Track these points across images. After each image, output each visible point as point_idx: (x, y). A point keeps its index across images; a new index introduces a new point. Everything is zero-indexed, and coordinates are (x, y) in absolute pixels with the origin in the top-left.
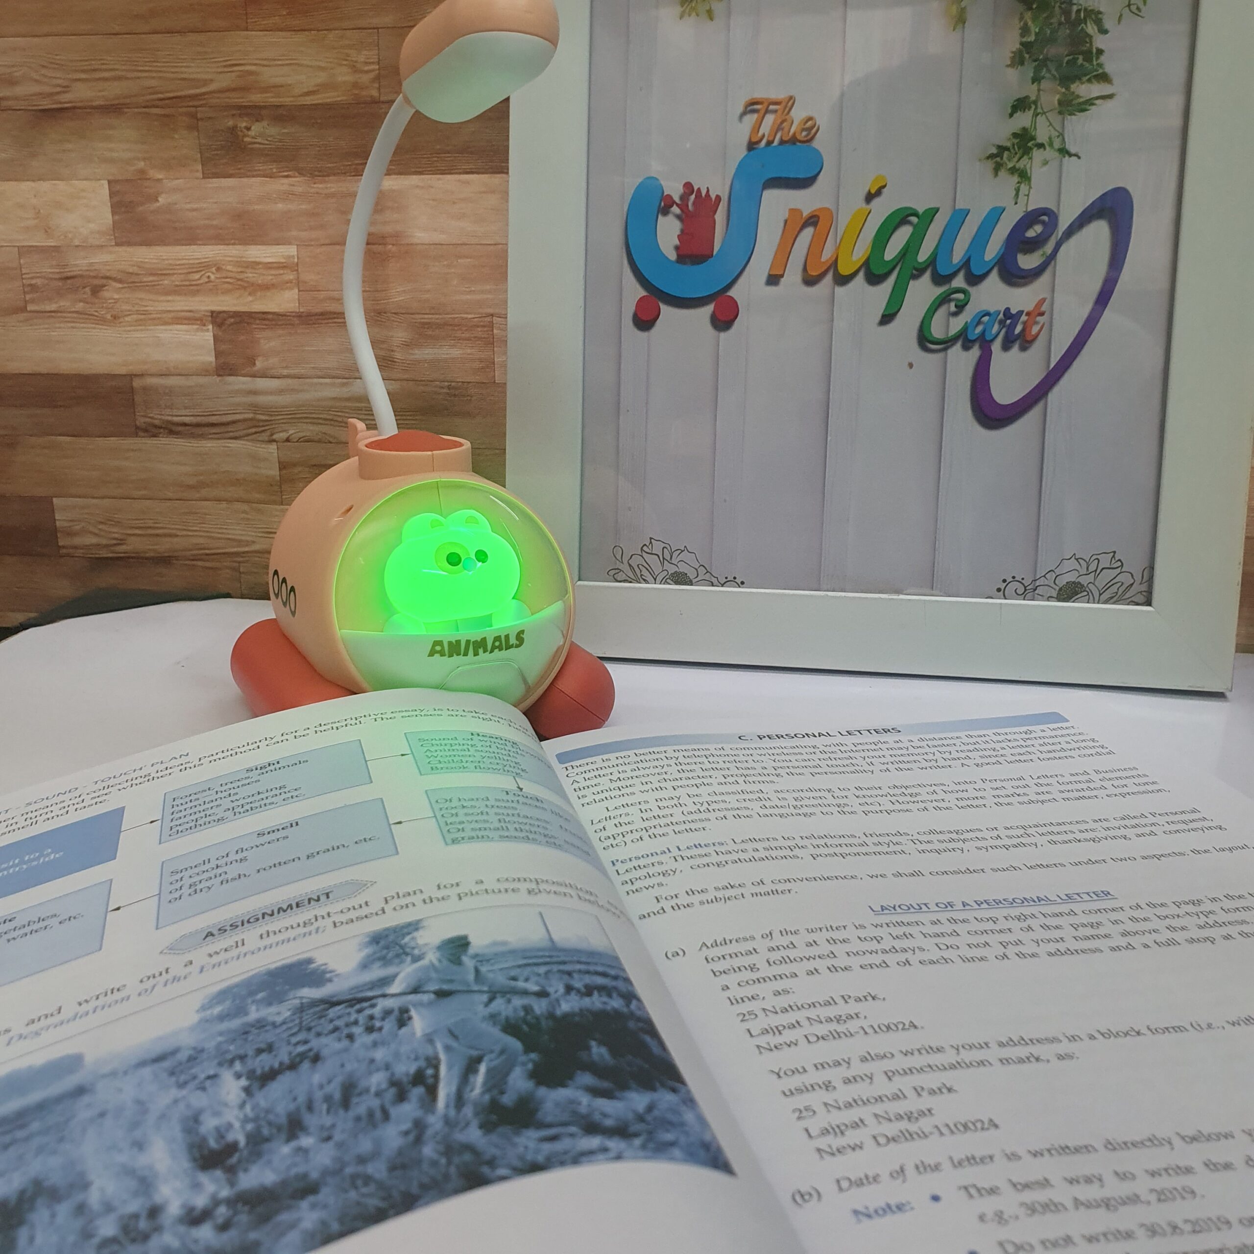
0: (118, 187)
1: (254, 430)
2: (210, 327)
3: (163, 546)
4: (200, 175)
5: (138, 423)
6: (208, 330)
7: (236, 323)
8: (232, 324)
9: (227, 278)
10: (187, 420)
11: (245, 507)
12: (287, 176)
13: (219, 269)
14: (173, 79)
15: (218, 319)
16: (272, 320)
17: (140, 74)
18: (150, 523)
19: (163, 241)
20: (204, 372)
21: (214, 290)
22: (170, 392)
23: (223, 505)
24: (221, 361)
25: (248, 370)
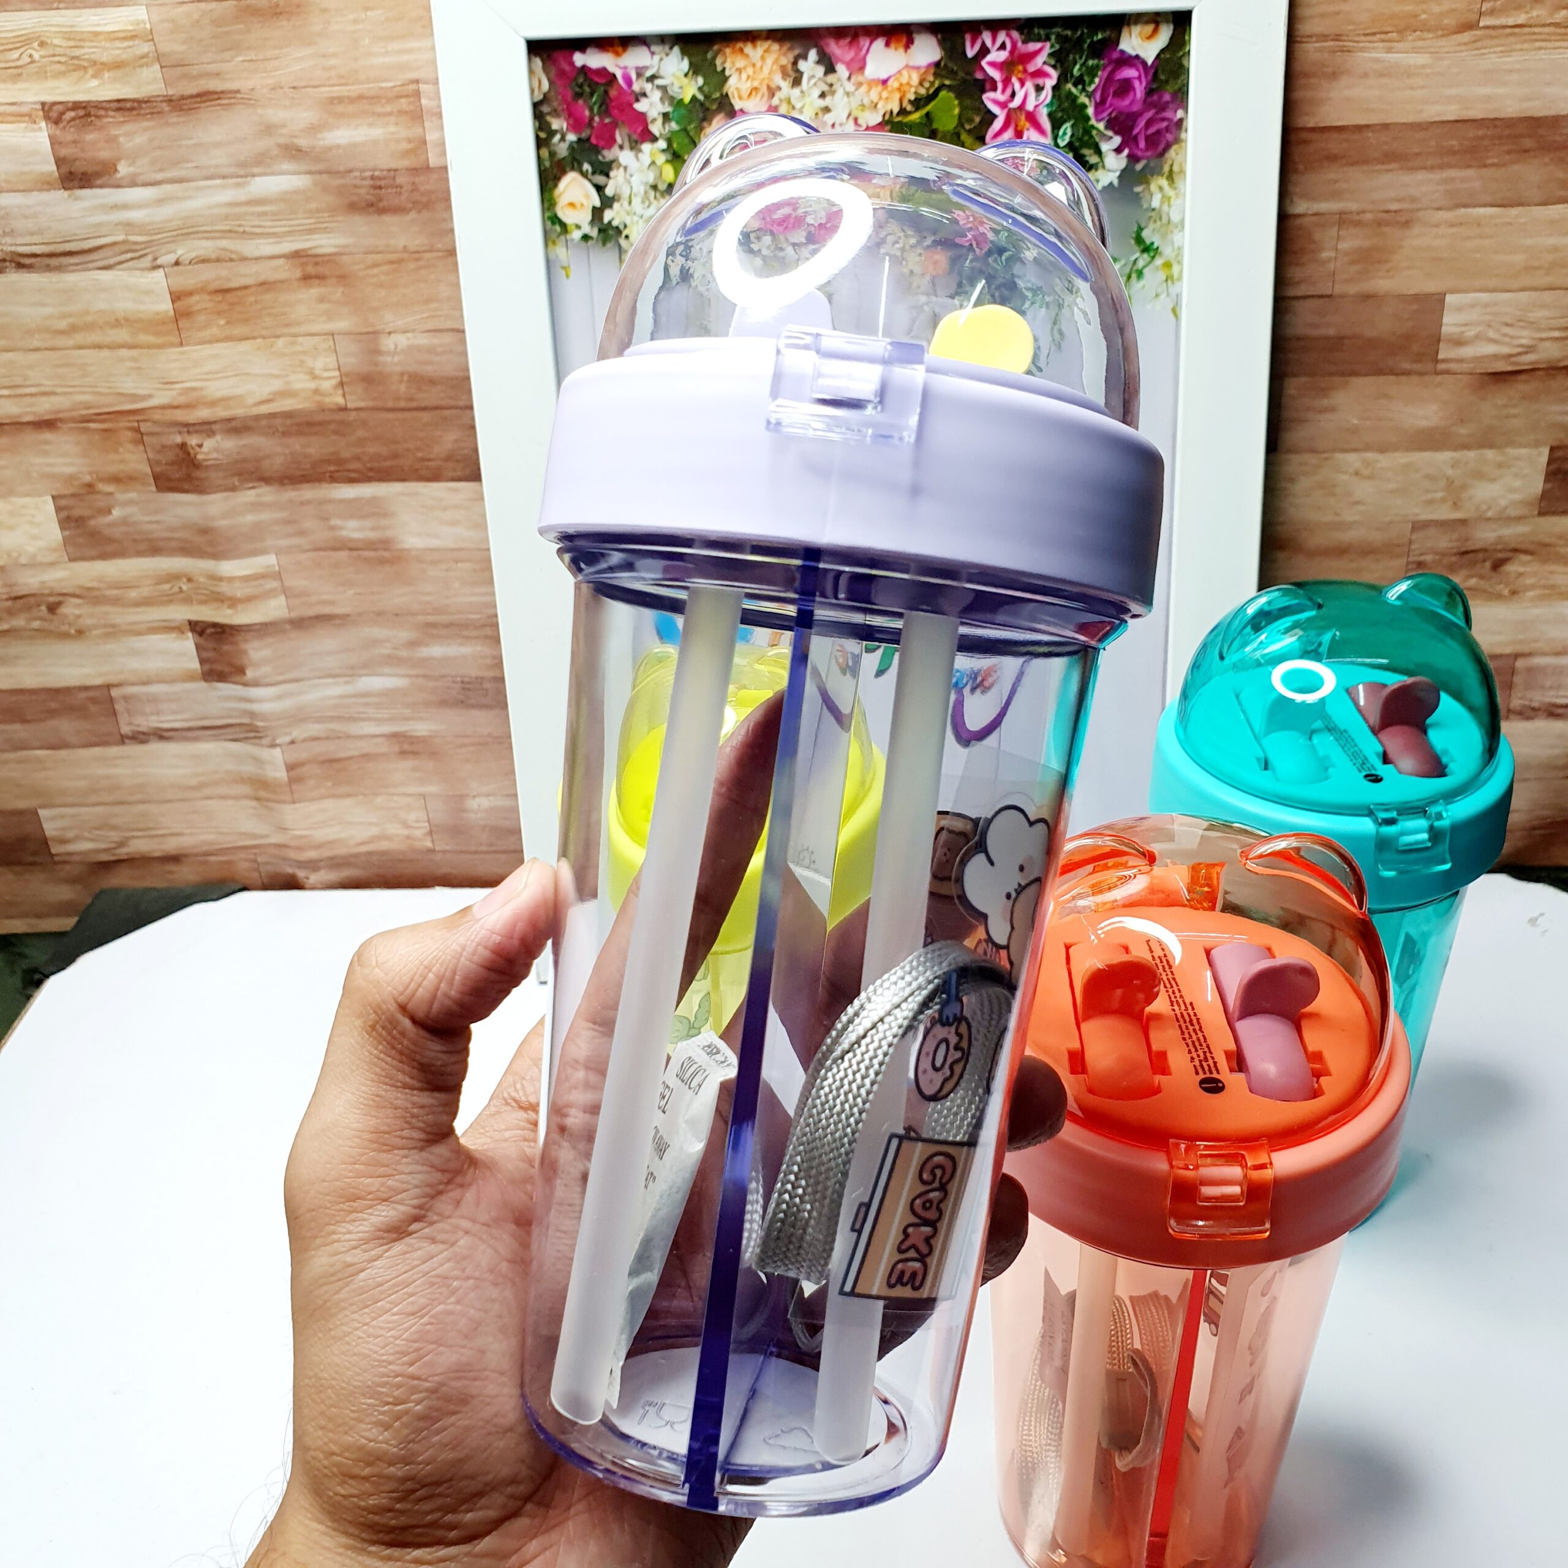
0: (63, 502)
1: (252, 735)
2: (190, 635)
3: (171, 846)
4: (154, 488)
5: (123, 732)
6: (188, 638)
7: (216, 633)
8: (212, 634)
9: (200, 588)
10: (180, 725)
11: (254, 803)
12: (254, 488)
13: (190, 580)
14: (110, 394)
15: (198, 628)
16: (257, 630)
17: (71, 390)
18: (151, 825)
19: (121, 554)
20: (190, 677)
21: (188, 600)
22: (154, 699)
23: (230, 802)
24: (207, 667)
25: (238, 678)
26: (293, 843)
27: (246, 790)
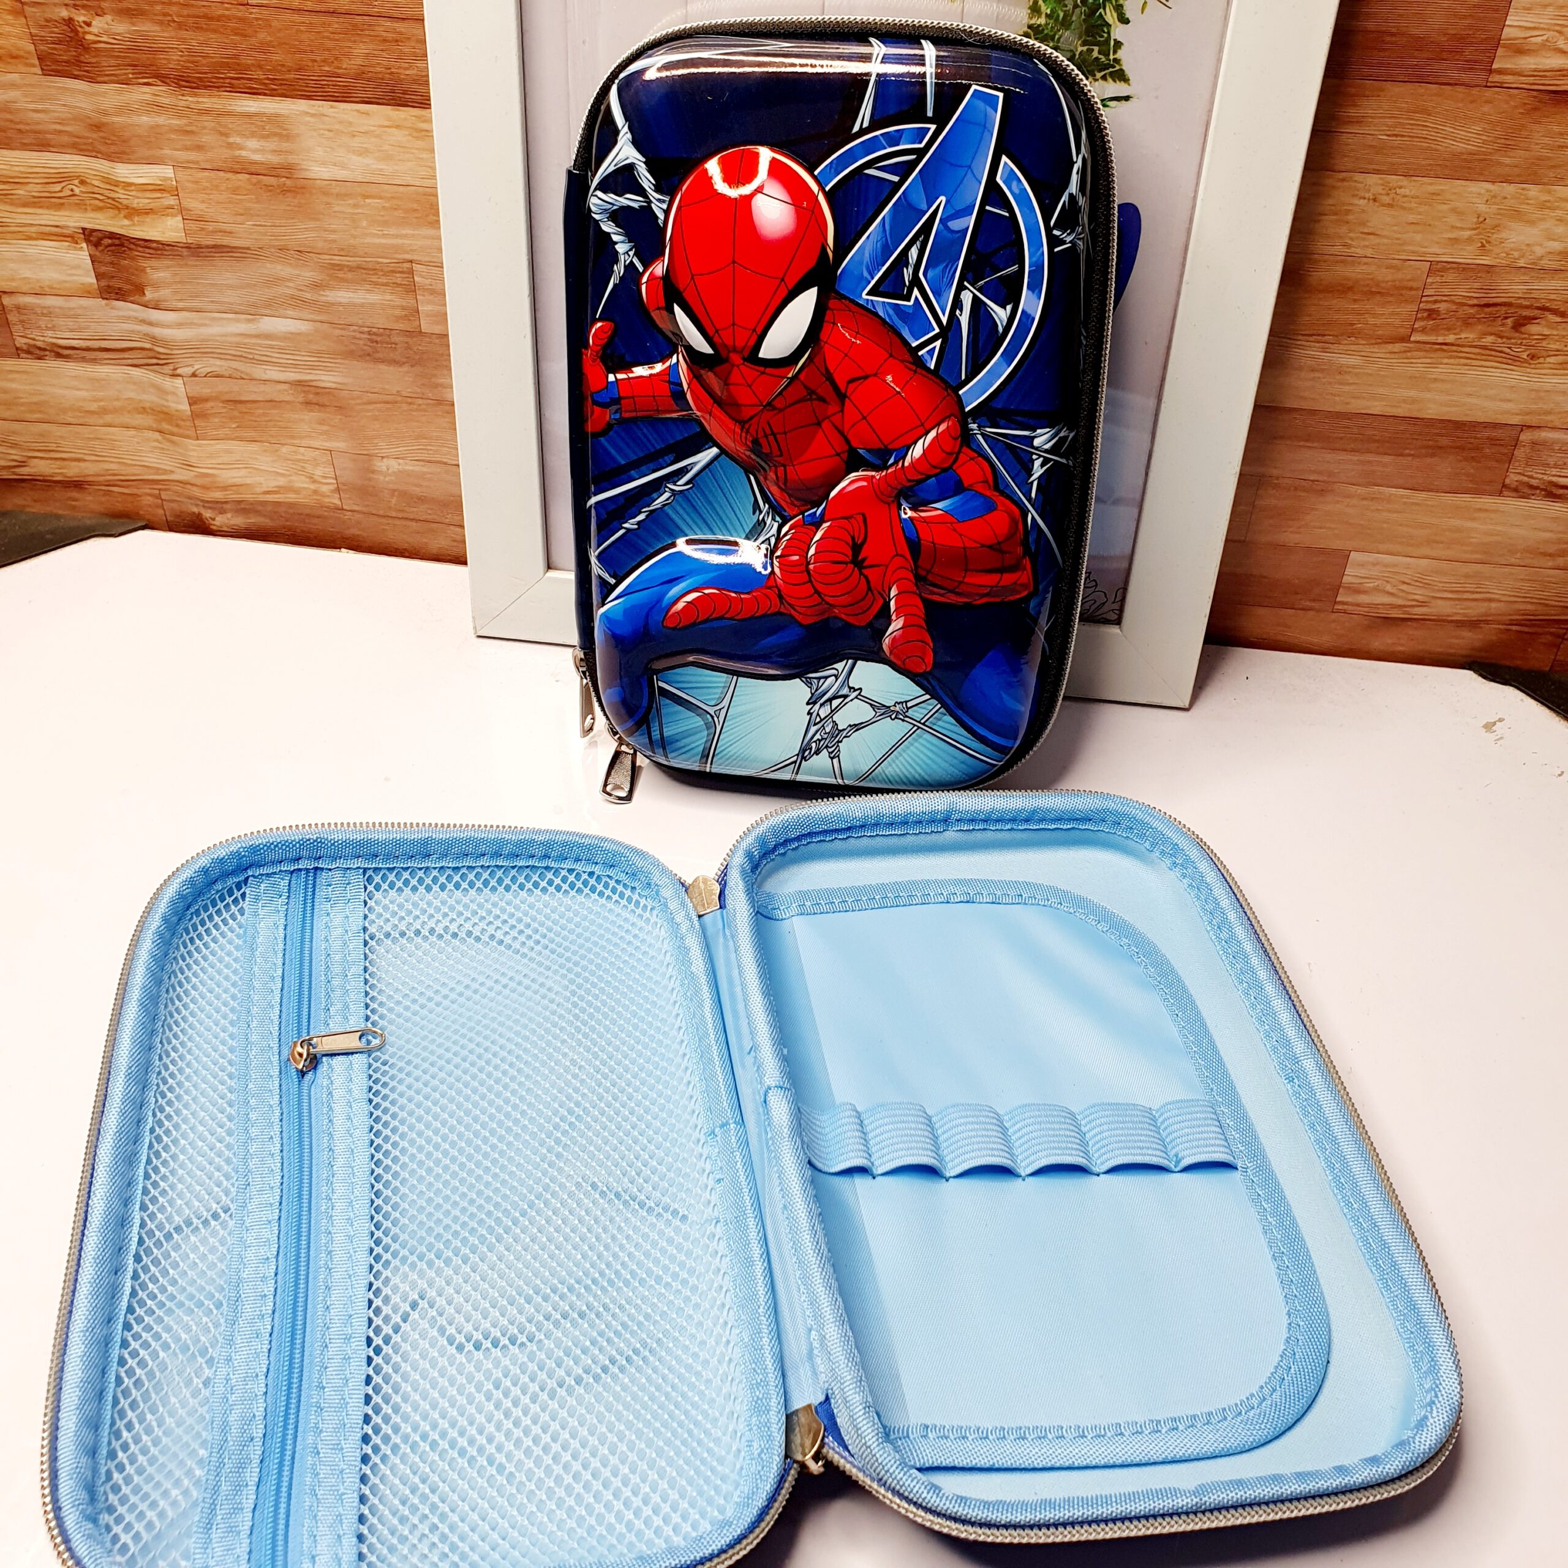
1: (153, 361)
2: (84, 245)
3: (72, 472)
4: (38, 71)
5: (18, 345)
6: (82, 249)
7: (114, 245)
8: (110, 245)
9: (94, 193)
10: (74, 343)
11: (157, 435)
12: (147, 84)
13: (82, 182)
15: (92, 238)
16: (156, 249)
18: (53, 447)
20: (85, 293)
21: (81, 206)
22: (48, 313)
23: (132, 432)
24: (103, 283)
25: (136, 298)
26: (199, 481)
27: (148, 420)
